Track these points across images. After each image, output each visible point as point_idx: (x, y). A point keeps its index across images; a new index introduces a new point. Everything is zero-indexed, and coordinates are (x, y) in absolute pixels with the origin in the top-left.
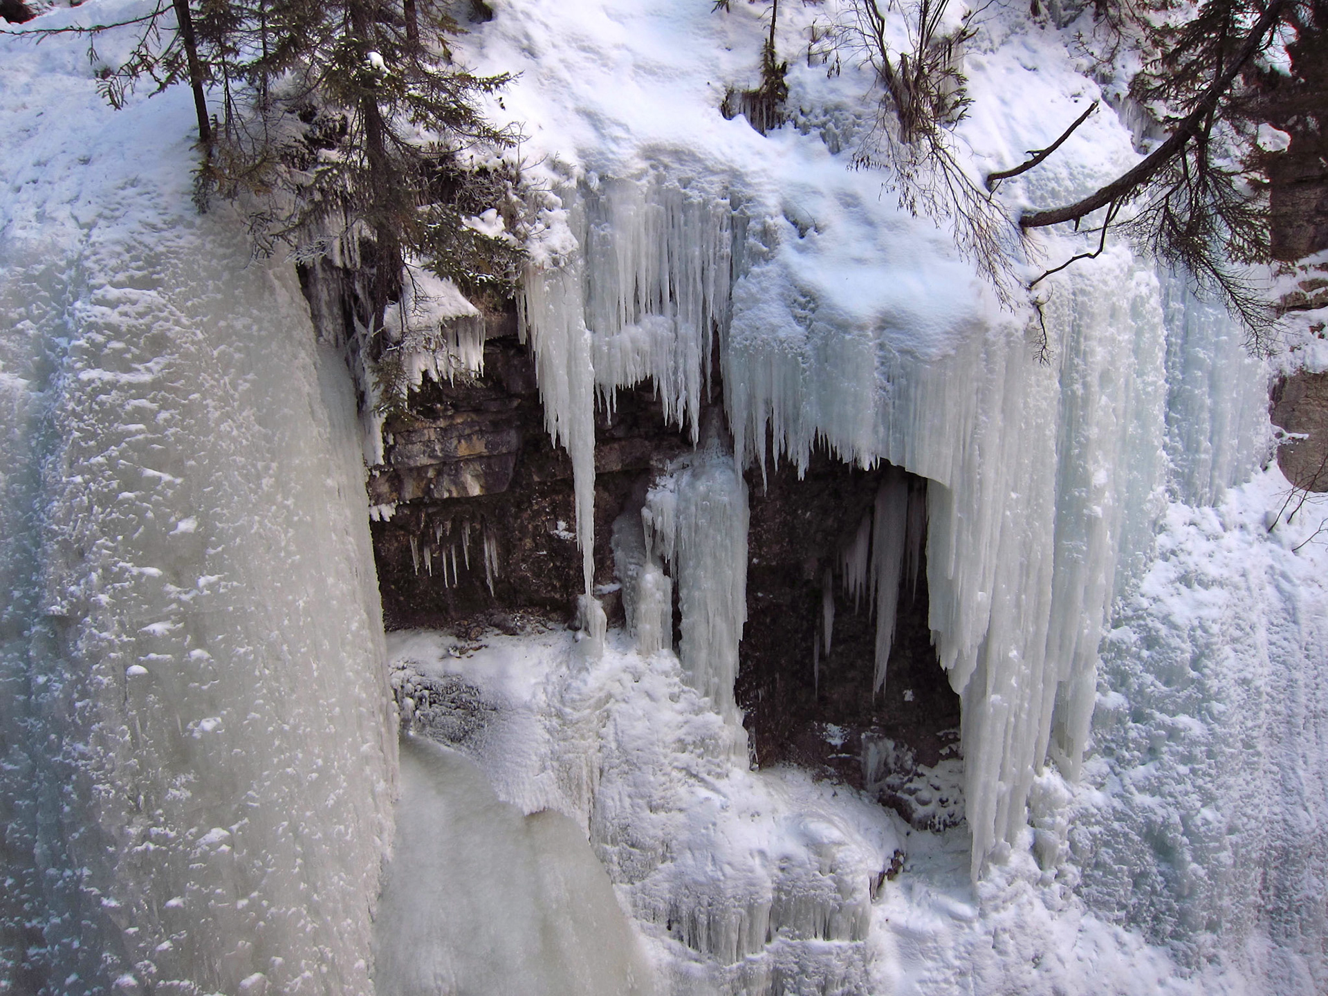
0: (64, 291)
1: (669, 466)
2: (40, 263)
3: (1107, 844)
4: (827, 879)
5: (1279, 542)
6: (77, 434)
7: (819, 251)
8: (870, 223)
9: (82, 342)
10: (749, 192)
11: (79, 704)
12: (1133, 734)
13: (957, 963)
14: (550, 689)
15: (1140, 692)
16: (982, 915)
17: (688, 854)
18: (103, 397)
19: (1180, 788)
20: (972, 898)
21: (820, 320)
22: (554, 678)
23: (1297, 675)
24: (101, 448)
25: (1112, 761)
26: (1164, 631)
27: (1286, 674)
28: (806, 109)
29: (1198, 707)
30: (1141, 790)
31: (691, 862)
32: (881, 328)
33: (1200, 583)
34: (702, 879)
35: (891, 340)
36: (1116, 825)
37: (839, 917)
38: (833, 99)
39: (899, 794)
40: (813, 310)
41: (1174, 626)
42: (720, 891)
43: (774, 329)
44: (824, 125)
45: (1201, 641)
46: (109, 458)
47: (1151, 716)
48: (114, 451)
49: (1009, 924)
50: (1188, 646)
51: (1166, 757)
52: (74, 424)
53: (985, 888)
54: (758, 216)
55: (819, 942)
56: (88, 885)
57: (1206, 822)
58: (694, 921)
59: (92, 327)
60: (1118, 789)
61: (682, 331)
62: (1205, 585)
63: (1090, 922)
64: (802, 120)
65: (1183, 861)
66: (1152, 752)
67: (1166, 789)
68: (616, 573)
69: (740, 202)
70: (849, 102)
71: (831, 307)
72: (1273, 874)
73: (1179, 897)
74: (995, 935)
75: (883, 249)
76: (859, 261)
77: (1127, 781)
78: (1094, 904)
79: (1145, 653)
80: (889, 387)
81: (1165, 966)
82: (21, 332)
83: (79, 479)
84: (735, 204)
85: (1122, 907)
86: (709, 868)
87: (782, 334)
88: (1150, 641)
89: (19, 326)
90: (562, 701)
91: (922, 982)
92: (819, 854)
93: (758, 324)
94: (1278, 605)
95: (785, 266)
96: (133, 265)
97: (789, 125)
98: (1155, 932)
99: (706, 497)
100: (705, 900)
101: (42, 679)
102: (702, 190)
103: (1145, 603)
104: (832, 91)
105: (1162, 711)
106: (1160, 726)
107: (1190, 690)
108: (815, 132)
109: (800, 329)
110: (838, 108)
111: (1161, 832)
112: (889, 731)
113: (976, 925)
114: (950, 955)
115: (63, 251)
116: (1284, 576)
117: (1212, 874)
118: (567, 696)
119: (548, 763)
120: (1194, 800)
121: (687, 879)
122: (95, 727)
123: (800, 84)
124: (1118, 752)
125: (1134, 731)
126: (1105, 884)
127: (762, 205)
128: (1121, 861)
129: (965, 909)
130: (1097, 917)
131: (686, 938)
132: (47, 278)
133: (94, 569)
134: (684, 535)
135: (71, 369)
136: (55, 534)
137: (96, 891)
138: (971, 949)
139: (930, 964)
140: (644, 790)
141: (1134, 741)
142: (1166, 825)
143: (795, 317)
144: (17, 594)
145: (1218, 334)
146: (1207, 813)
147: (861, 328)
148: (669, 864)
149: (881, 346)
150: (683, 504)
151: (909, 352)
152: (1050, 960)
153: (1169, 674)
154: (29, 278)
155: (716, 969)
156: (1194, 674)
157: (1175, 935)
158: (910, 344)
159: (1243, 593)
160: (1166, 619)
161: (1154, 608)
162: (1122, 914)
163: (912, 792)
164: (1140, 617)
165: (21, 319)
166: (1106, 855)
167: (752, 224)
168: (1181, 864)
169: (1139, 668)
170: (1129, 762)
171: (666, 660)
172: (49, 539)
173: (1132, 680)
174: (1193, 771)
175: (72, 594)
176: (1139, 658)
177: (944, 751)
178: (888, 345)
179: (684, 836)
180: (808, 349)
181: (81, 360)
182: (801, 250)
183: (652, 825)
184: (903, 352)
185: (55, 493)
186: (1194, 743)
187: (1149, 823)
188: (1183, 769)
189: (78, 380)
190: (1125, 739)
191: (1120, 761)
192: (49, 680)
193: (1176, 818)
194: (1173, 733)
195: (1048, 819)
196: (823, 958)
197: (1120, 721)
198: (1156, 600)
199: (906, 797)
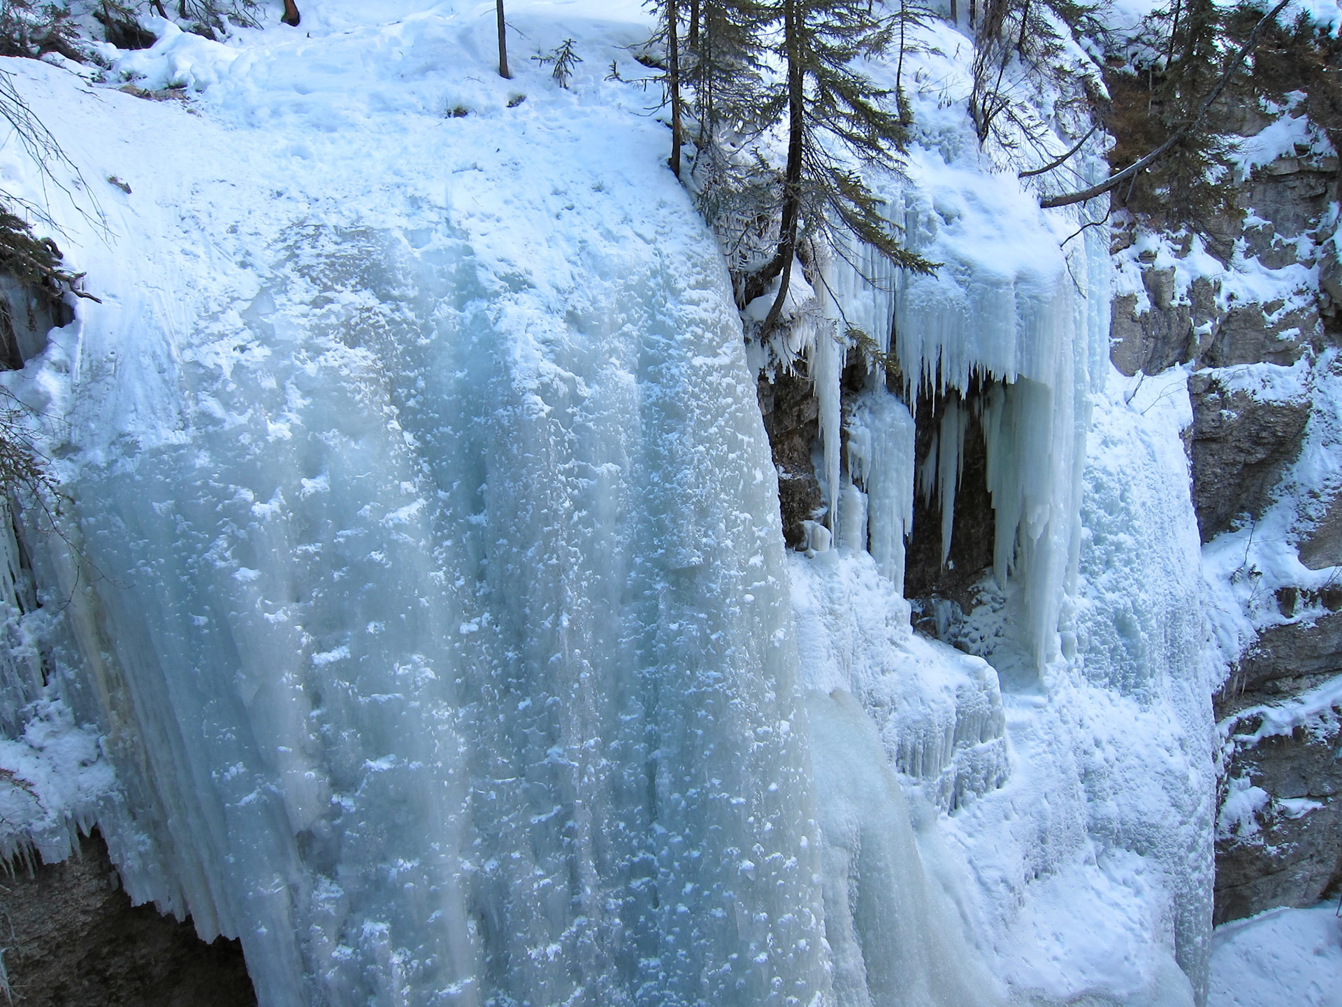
0: (654, 295)
1: (855, 408)
2: (634, 274)
3: (1095, 633)
4: (983, 695)
5: (1133, 410)
6: (698, 411)
7: (964, 233)
8: (986, 211)
9: (688, 336)
10: (917, 194)
11: (713, 637)
12: (1097, 553)
13: (1046, 737)
14: (818, 594)
15: (1099, 523)
16: (1050, 700)
17: (905, 703)
18: (709, 378)
19: (1127, 582)
20: (1041, 690)
21: (975, 281)
22: (816, 586)
23: (1162, 495)
24: (715, 418)
25: (1087, 576)
26: (1105, 478)
27: (1156, 496)
28: (928, 132)
29: (1127, 527)
30: (1107, 590)
31: (908, 708)
32: (1016, 283)
33: (1113, 443)
34: (918, 717)
35: (1023, 290)
36: (1099, 618)
37: (991, 722)
38: (945, 124)
39: (960, 639)
40: (970, 275)
41: (1110, 474)
42: (930, 723)
43: (944, 292)
44: (940, 143)
45: (1123, 481)
46: (719, 427)
47: (1105, 538)
48: (721, 422)
49: (1064, 702)
50: (1117, 486)
51: (1117, 564)
52: (695, 403)
53: (1047, 680)
54: (924, 211)
55: (979, 746)
56: (719, 792)
57: (1144, 602)
58: (914, 752)
59: (692, 322)
60: (1095, 593)
61: (878, 301)
62: (1115, 444)
63: (1092, 691)
64: (925, 140)
65: (1137, 631)
66: (1108, 564)
67: (1121, 585)
68: (823, 499)
69: (912, 201)
70: (956, 126)
71: (984, 271)
72: (1169, 630)
73: (1136, 657)
74: (1060, 712)
75: (1000, 229)
76: (988, 238)
77: (1100, 586)
78: (1092, 677)
79: (1097, 496)
80: (1023, 323)
81: (1135, 706)
82: (625, 334)
83: (701, 448)
84: (909, 202)
85: (1107, 675)
86: (921, 708)
87: (951, 295)
88: (1098, 488)
89: (625, 329)
90: (832, 601)
91: (1032, 757)
92: (977, 678)
93: (932, 289)
94: (1145, 452)
95: (944, 246)
96: (695, 270)
97: (915, 143)
98: (1124, 687)
99: (892, 426)
100: (922, 733)
101: (674, 627)
102: (892, 194)
103: (1091, 461)
104: (944, 118)
105: (1110, 533)
106: (1112, 544)
107: (1122, 516)
108: (935, 149)
109: (963, 290)
110: (949, 131)
111: (1124, 616)
112: (943, 595)
113: (1049, 708)
114: (1041, 733)
115: (646, 263)
116: (1143, 432)
117: (1150, 635)
118: (835, 596)
119: (831, 652)
120: (1135, 589)
121: (909, 721)
122: (728, 652)
123: (920, 114)
124: (1090, 568)
125: (1098, 551)
126: (1097, 662)
127: (925, 202)
128: (1103, 643)
129: (1040, 699)
130: (1095, 686)
131: (908, 768)
132: (641, 288)
133: (719, 520)
134: (878, 457)
135: (682, 359)
136: (689, 497)
137: (726, 795)
138: (1051, 725)
139: (1031, 743)
140: (878, 659)
141: (1099, 558)
142: (1126, 610)
143: (957, 281)
144: (638, 560)
145: (1100, 274)
146: (1143, 596)
147: (1008, 284)
148: (894, 714)
149: (1017, 296)
150: (875, 435)
151: (1035, 298)
152: (1087, 721)
153: (1110, 508)
154: (628, 288)
155: (929, 786)
156: (1122, 504)
157: (1137, 686)
158: (1035, 292)
159: (1131, 446)
160: (1105, 471)
161: (1096, 465)
162: (1107, 680)
163: (966, 635)
164: (1091, 472)
165: (624, 323)
166: (1096, 641)
167: (920, 217)
168: (1135, 634)
169: (1095, 507)
170: (1097, 574)
171: (868, 560)
172: (684, 503)
173: (1092, 516)
174: (1132, 570)
175: (706, 545)
176: (1094, 500)
177: (974, 602)
178: (1022, 294)
179: (900, 690)
180: (968, 303)
181: (689, 350)
182: (951, 233)
183: (887, 685)
184: (1031, 297)
185: (683, 462)
186: (1130, 550)
187: (1117, 611)
188: (1127, 570)
189: (692, 367)
190: (1094, 558)
191: (1093, 574)
192: (680, 625)
193: (1130, 604)
194: (1118, 547)
195: (1068, 623)
196: (985, 756)
197: (1088, 547)
198: (1096, 458)
199: (964, 640)
